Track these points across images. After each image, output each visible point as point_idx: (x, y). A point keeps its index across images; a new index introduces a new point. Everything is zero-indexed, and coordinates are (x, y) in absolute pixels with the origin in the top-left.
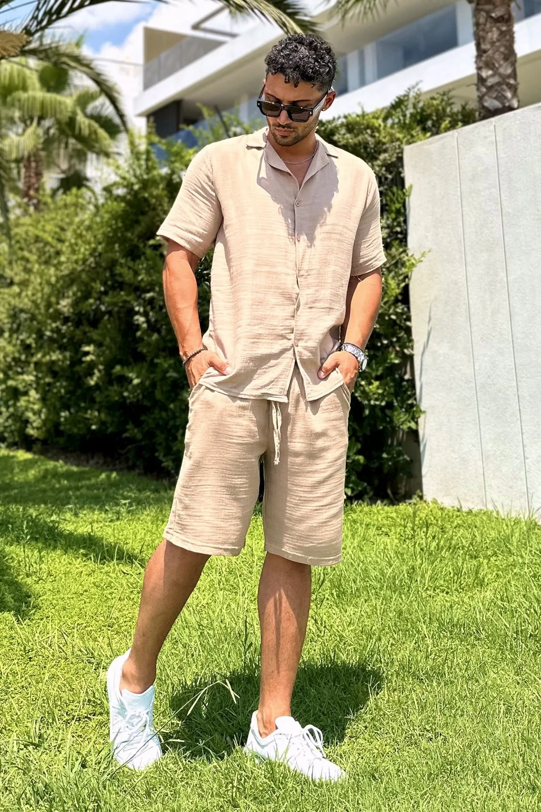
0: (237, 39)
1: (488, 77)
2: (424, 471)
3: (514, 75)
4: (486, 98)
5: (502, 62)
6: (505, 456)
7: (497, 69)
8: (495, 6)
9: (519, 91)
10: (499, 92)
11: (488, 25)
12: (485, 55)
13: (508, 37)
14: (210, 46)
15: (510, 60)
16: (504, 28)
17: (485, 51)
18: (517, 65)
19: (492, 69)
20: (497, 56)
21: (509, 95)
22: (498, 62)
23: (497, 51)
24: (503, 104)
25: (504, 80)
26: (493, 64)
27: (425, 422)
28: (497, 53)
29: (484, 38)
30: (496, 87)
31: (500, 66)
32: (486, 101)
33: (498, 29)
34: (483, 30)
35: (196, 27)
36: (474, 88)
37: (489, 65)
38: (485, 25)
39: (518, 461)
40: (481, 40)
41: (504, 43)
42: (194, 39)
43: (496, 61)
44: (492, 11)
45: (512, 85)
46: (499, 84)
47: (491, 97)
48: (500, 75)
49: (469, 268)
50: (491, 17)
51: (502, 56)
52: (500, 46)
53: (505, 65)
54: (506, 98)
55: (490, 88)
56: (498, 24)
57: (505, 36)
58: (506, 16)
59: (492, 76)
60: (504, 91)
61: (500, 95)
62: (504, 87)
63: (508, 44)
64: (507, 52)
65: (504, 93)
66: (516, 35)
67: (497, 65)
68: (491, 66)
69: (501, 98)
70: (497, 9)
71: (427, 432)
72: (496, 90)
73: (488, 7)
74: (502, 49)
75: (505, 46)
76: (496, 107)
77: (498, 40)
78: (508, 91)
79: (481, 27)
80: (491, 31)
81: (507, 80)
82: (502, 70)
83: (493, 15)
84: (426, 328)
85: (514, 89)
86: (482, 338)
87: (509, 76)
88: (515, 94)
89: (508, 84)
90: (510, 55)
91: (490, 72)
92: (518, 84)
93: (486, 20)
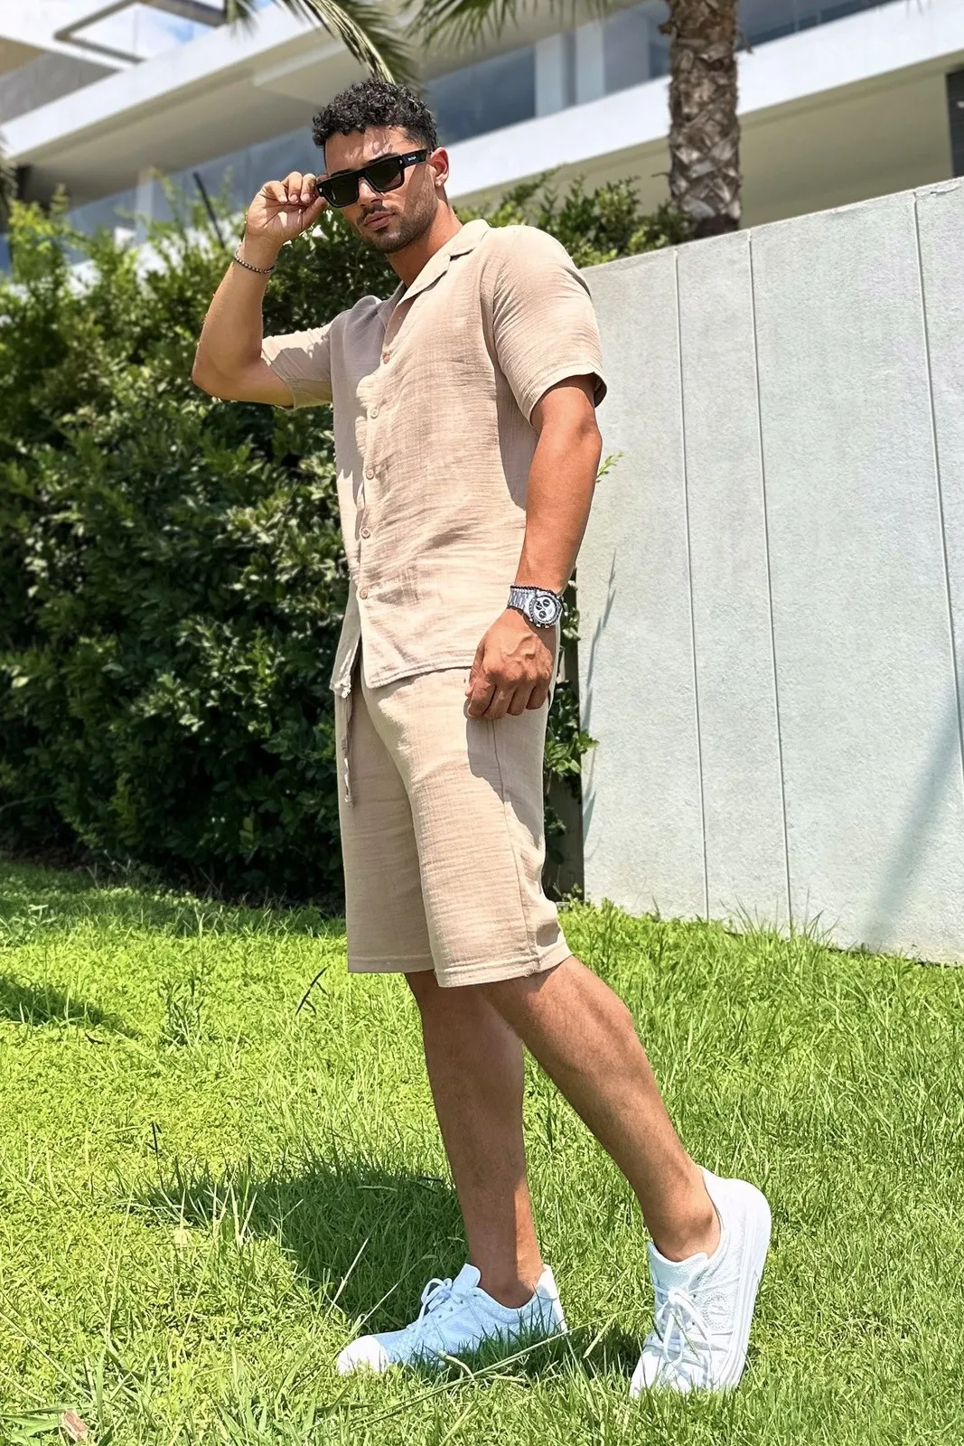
0: (142, 66)
1: (692, 163)
2: (588, 849)
3: (734, 162)
4: (688, 198)
5: (717, 139)
6: (748, 823)
7: (710, 149)
8: (710, 43)
9: (741, 191)
10: (712, 190)
11: (695, 73)
12: (688, 125)
13: (728, 96)
14: (88, 74)
15: (730, 137)
16: (722, 81)
17: (689, 118)
18: (741, 146)
19: (699, 149)
20: (709, 128)
21: (727, 195)
22: (711, 138)
23: (709, 119)
24: (716, 209)
25: (719, 170)
26: (702, 141)
27: (593, 761)
28: (711, 122)
29: (688, 96)
30: (707, 181)
31: (715, 145)
32: (688, 203)
33: (713, 81)
34: (687, 81)
35: (63, 36)
36: (664, 180)
37: (696, 142)
38: (690, 73)
39: (773, 831)
40: (683, 99)
41: (723, 106)
42: (59, 58)
43: (707, 134)
44: (705, 49)
45: (733, 179)
46: (711, 175)
47: (698, 198)
48: (714, 161)
49: (692, 488)
50: (702, 60)
51: (718, 129)
52: (716, 111)
53: (721, 143)
54: (722, 200)
55: (694, 183)
56: (713, 73)
57: (723, 95)
58: (726, 61)
59: (700, 161)
60: (720, 188)
61: (712, 194)
62: (719, 181)
63: (728, 109)
64: (725, 122)
65: (720, 193)
66: (741, 94)
67: (708, 143)
68: (699, 144)
69: (713, 199)
70: (712, 47)
71: (597, 778)
72: (707, 186)
73: (697, 42)
74: (718, 117)
75: (723, 111)
76: (705, 215)
77: (712, 101)
78: (725, 188)
79: (683, 77)
80: (699, 85)
81: (724, 170)
82: (716, 152)
83: (705, 56)
84: (605, 592)
85: (734, 184)
86: (712, 612)
87: (728, 164)
88: (735, 195)
89: (726, 177)
90: (730, 126)
91: (695, 155)
92: (741, 177)
93: (694, 65)
